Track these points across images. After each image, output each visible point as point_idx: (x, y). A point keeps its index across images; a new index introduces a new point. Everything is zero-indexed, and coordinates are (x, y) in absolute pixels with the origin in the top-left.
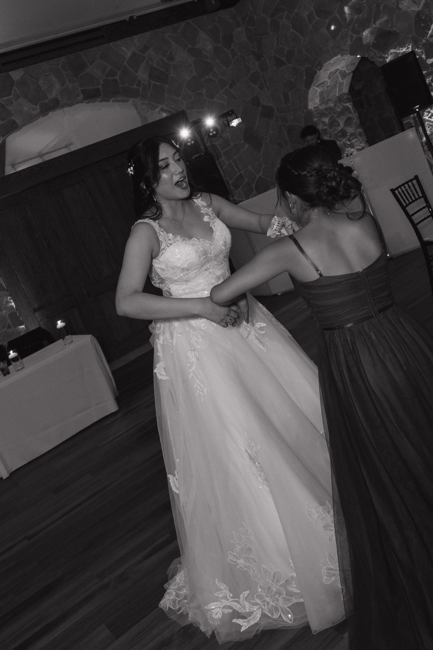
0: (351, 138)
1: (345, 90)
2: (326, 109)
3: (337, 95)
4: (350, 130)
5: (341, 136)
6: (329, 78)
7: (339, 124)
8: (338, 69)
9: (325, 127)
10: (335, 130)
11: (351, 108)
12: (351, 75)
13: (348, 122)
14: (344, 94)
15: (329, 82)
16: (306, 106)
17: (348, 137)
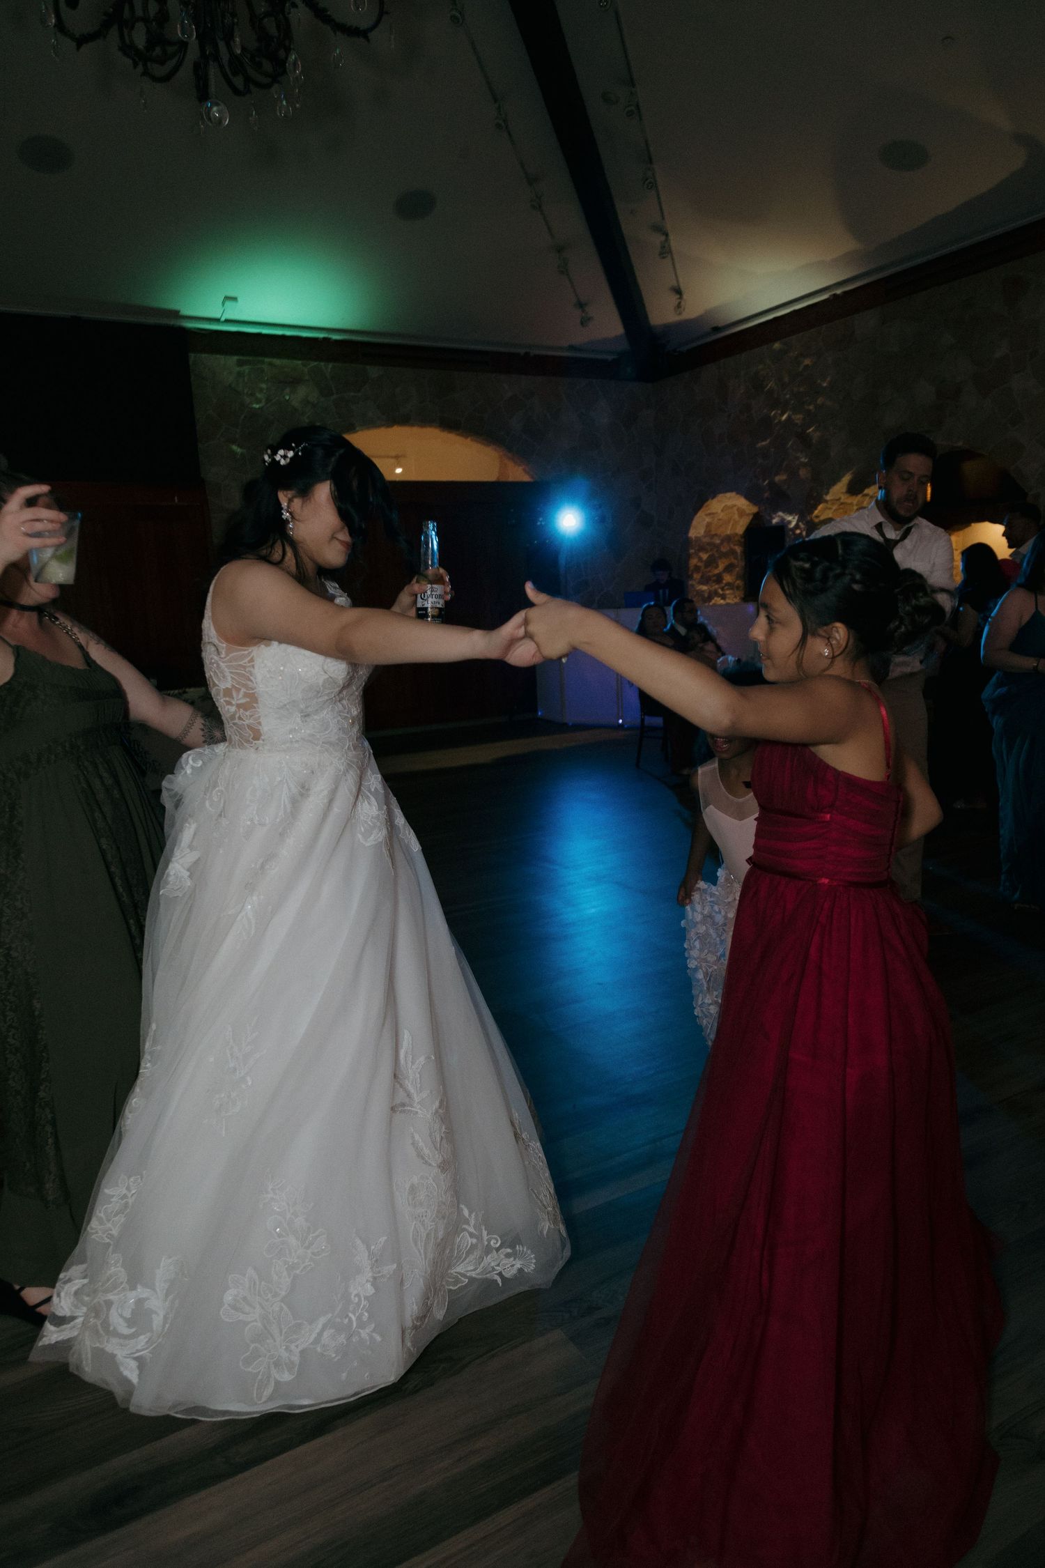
0: (726, 587)
1: (740, 530)
2: (709, 544)
3: (728, 532)
4: (728, 578)
5: (714, 581)
6: (722, 511)
7: (717, 567)
8: (735, 506)
9: (699, 564)
10: (710, 571)
11: (739, 554)
12: (751, 517)
13: (729, 569)
14: (737, 534)
15: (722, 515)
16: (687, 531)
17: (723, 585)
